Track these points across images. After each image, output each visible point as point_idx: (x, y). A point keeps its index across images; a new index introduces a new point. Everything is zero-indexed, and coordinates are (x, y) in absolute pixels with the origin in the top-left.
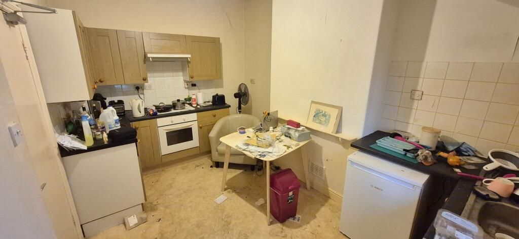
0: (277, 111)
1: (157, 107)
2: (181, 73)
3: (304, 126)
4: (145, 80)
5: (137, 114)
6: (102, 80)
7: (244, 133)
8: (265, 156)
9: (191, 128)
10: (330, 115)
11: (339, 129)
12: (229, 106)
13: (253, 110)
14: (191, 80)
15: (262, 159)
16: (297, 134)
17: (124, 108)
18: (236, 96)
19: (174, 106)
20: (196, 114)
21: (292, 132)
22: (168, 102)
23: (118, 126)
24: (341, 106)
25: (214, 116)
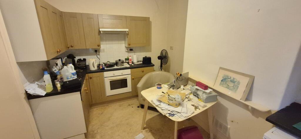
0: (188, 72)
1: (105, 65)
2: (123, 42)
3: (211, 89)
4: (99, 46)
5: (92, 68)
6: (72, 46)
7: (160, 88)
8: (173, 115)
9: (127, 79)
10: (239, 82)
11: (248, 97)
12: (154, 65)
13: (171, 68)
14: (129, 46)
15: (170, 118)
16: (205, 96)
17: (86, 64)
18: (159, 58)
19: (116, 64)
20: (130, 70)
21: (200, 93)
22: (113, 61)
23: (75, 77)
24: (254, 76)
25: (143, 72)
